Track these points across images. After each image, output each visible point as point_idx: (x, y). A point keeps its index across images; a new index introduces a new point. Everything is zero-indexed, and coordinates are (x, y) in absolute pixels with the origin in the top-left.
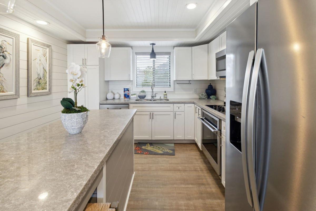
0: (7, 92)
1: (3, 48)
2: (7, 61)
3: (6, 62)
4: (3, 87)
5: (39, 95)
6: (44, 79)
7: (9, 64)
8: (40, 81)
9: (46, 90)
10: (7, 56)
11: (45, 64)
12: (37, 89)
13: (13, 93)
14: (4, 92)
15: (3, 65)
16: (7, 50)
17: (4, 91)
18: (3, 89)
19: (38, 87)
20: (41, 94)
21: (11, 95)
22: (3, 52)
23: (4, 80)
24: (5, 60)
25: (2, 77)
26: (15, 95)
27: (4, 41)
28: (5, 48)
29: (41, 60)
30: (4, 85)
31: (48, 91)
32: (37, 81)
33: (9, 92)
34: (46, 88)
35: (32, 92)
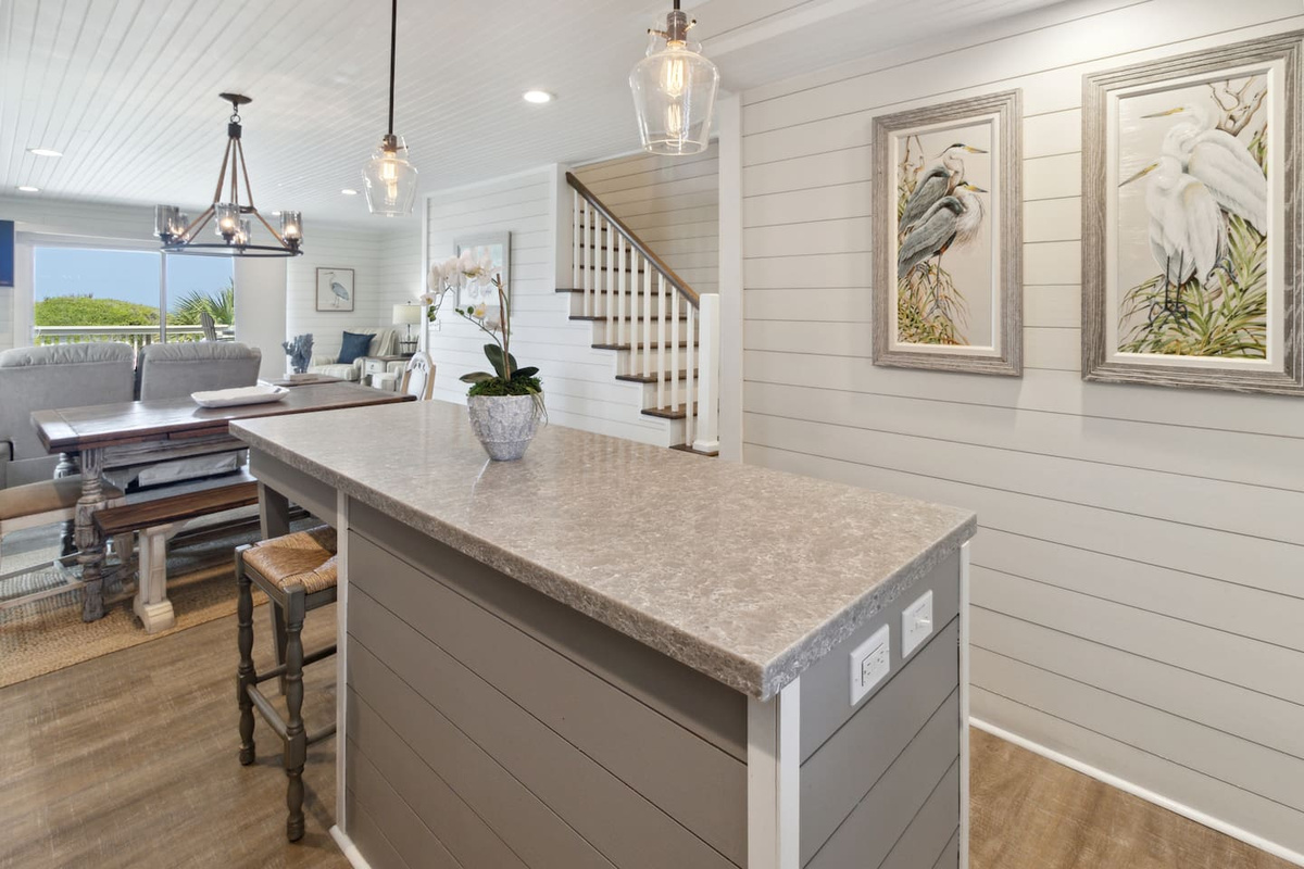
0: (967, 344)
1: (951, 173)
2: (967, 222)
3: (961, 228)
4: (949, 323)
5: (1162, 382)
6: (1232, 280)
7: (974, 230)
8: (1190, 296)
9: (1260, 361)
10: (964, 201)
11: (1240, 180)
12: (1157, 346)
13: (992, 349)
14: (954, 343)
15: (951, 239)
16: (965, 179)
17: (955, 340)
18: (949, 329)
19: (1168, 333)
20: (1190, 379)
21: (980, 358)
22: (950, 193)
23: (952, 295)
24: (958, 219)
25: (945, 284)
26: (1002, 360)
27: (955, 146)
28: (956, 172)
29: (1196, 166)
30: (953, 314)
31: (1281, 369)
32: (1161, 299)
33: (974, 344)
34: (1259, 349)
35: (1108, 360)
